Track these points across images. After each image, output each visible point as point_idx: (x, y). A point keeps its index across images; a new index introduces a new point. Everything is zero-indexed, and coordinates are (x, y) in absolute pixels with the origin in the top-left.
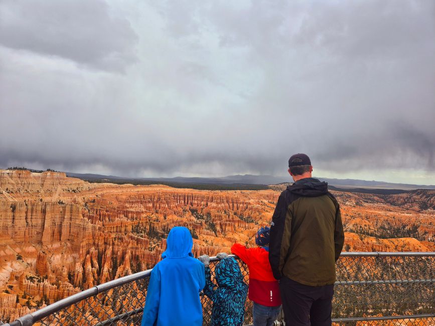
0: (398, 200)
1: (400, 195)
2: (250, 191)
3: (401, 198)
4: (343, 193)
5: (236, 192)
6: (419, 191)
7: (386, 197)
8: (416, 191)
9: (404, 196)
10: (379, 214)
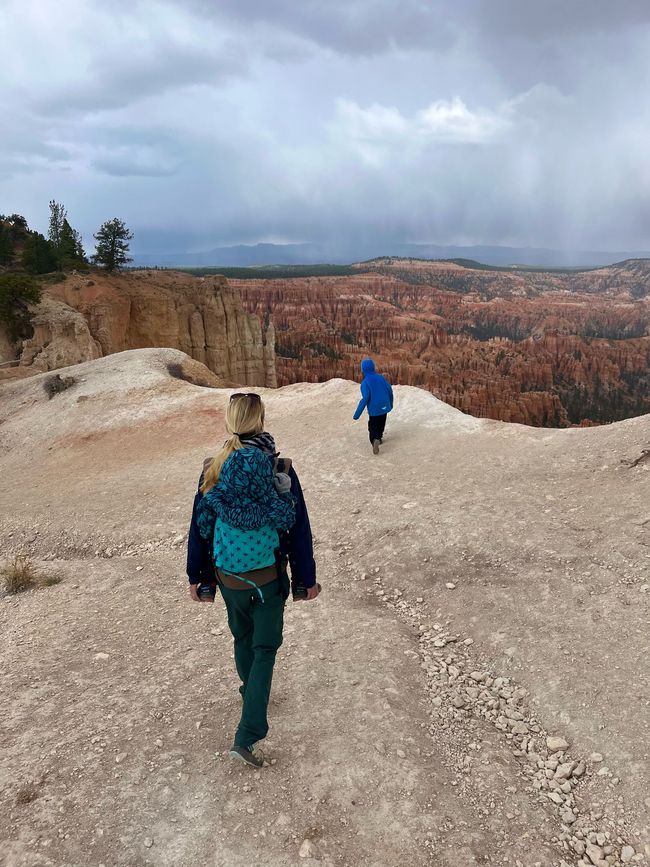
0: (593, 282)
1: (597, 272)
2: (335, 278)
3: (599, 277)
4: (496, 273)
5: (308, 282)
6: (631, 262)
7: (571, 278)
8: (624, 263)
9: (604, 274)
10: (580, 308)
